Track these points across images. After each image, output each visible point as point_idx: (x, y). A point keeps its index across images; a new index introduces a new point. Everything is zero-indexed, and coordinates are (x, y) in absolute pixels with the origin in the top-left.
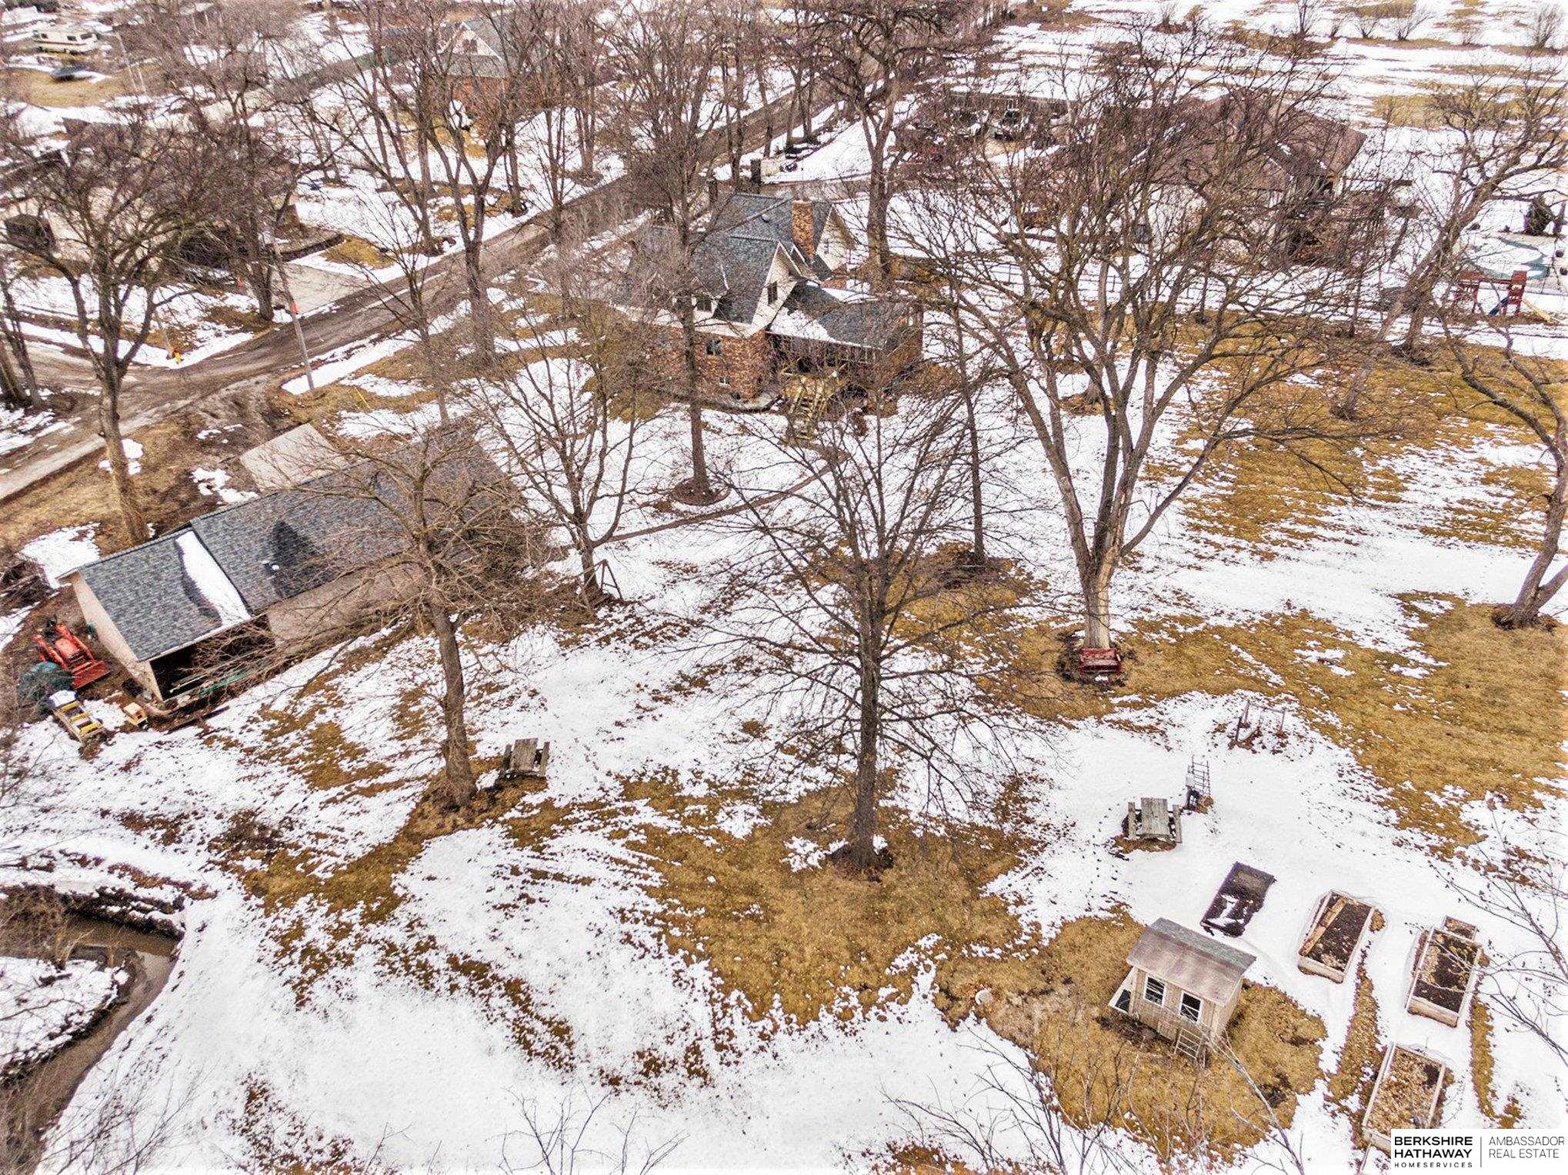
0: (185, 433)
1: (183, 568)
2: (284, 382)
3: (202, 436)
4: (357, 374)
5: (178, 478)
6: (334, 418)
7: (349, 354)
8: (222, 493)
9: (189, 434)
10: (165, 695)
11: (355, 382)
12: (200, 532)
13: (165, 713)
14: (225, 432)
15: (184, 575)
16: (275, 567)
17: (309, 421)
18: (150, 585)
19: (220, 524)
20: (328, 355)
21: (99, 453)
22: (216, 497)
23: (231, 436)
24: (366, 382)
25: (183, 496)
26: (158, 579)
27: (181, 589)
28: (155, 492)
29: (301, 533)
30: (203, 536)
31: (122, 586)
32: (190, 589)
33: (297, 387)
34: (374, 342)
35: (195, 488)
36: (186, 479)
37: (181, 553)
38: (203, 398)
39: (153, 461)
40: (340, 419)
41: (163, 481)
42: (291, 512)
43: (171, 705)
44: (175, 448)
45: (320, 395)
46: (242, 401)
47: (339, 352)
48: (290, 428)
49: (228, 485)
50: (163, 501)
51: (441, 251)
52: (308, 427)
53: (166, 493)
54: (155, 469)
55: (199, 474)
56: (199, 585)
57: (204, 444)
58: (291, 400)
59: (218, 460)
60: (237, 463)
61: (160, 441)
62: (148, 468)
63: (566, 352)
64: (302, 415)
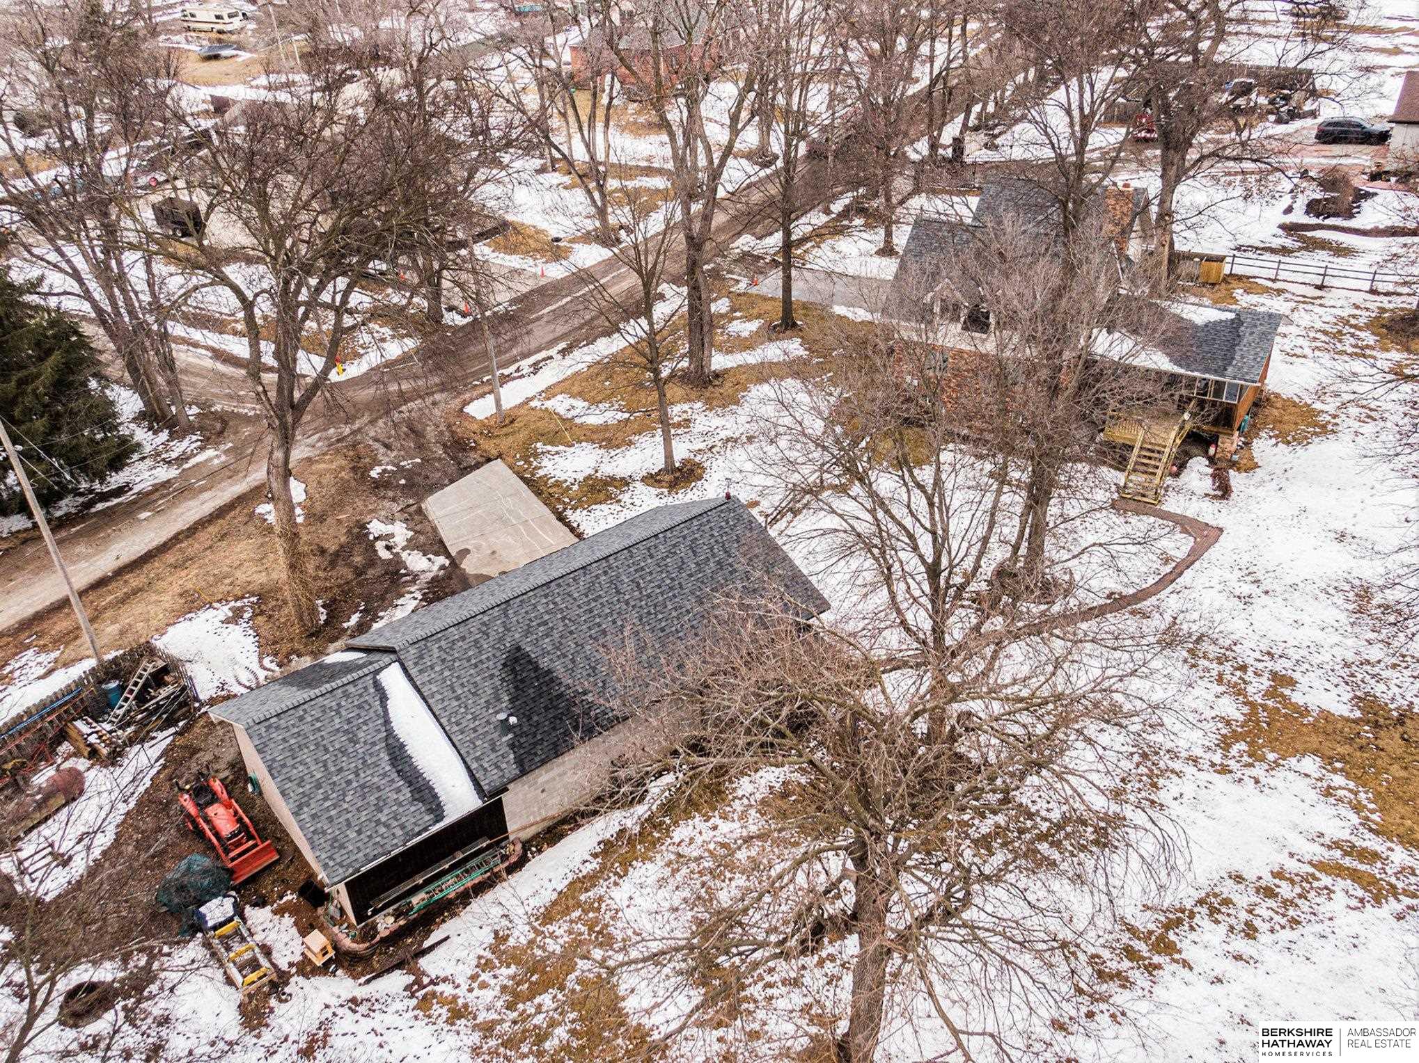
0: (354, 469)
1: (387, 722)
2: (466, 403)
3: (374, 474)
4: (549, 393)
5: (349, 532)
6: (529, 454)
7: (536, 368)
8: (404, 555)
9: (360, 471)
10: (360, 917)
11: (548, 404)
12: (409, 664)
13: (359, 947)
14: (401, 469)
15: (390, 733)
16: (513, 720)
17: (500, 456)
18: (343, 752)
19: (436, 653)
20: (512, 369)
21: (257, 494)
22: (397, 562)
23: (410, 474)
24: (560, 404)
25: (358, 559)
26: (354, 741)
27: (384, 756)
28: (323, 551)
29: (544, 663)
30: (413, 672)
31: (304, 755)
32: (398, 753)
33: (481, 409)
34: (563, 352)
35: (371, 547)
36: (359, 533)
37: (383, 697)
38: (372, 422)
39: (318, 507)
40: (536, 456)
41: (333, 536)
42: (528, 632)
43: (369, 933)
44: (344, 489)
45: (506, 420)
46: (419, 427)
47: (525, 364)
48: (478, 466)
49: (411, 545)
50: (333, 564)
51: (618, 241)
52: (498, 465)
53: (337, 554)
54: (321, 519)
55: (376, 528)
56: (410, 750)
57: (379, 485)
58: (475, 427)
59: (396, 507)
60: (420, 511)
61: (328, 479)
62: (316, 518)
63: (795, 369)
64: (489, 446)
